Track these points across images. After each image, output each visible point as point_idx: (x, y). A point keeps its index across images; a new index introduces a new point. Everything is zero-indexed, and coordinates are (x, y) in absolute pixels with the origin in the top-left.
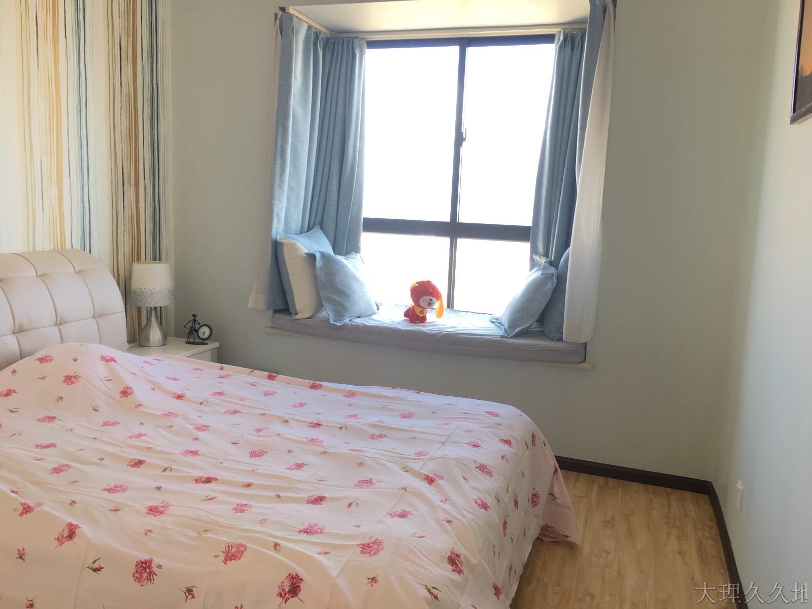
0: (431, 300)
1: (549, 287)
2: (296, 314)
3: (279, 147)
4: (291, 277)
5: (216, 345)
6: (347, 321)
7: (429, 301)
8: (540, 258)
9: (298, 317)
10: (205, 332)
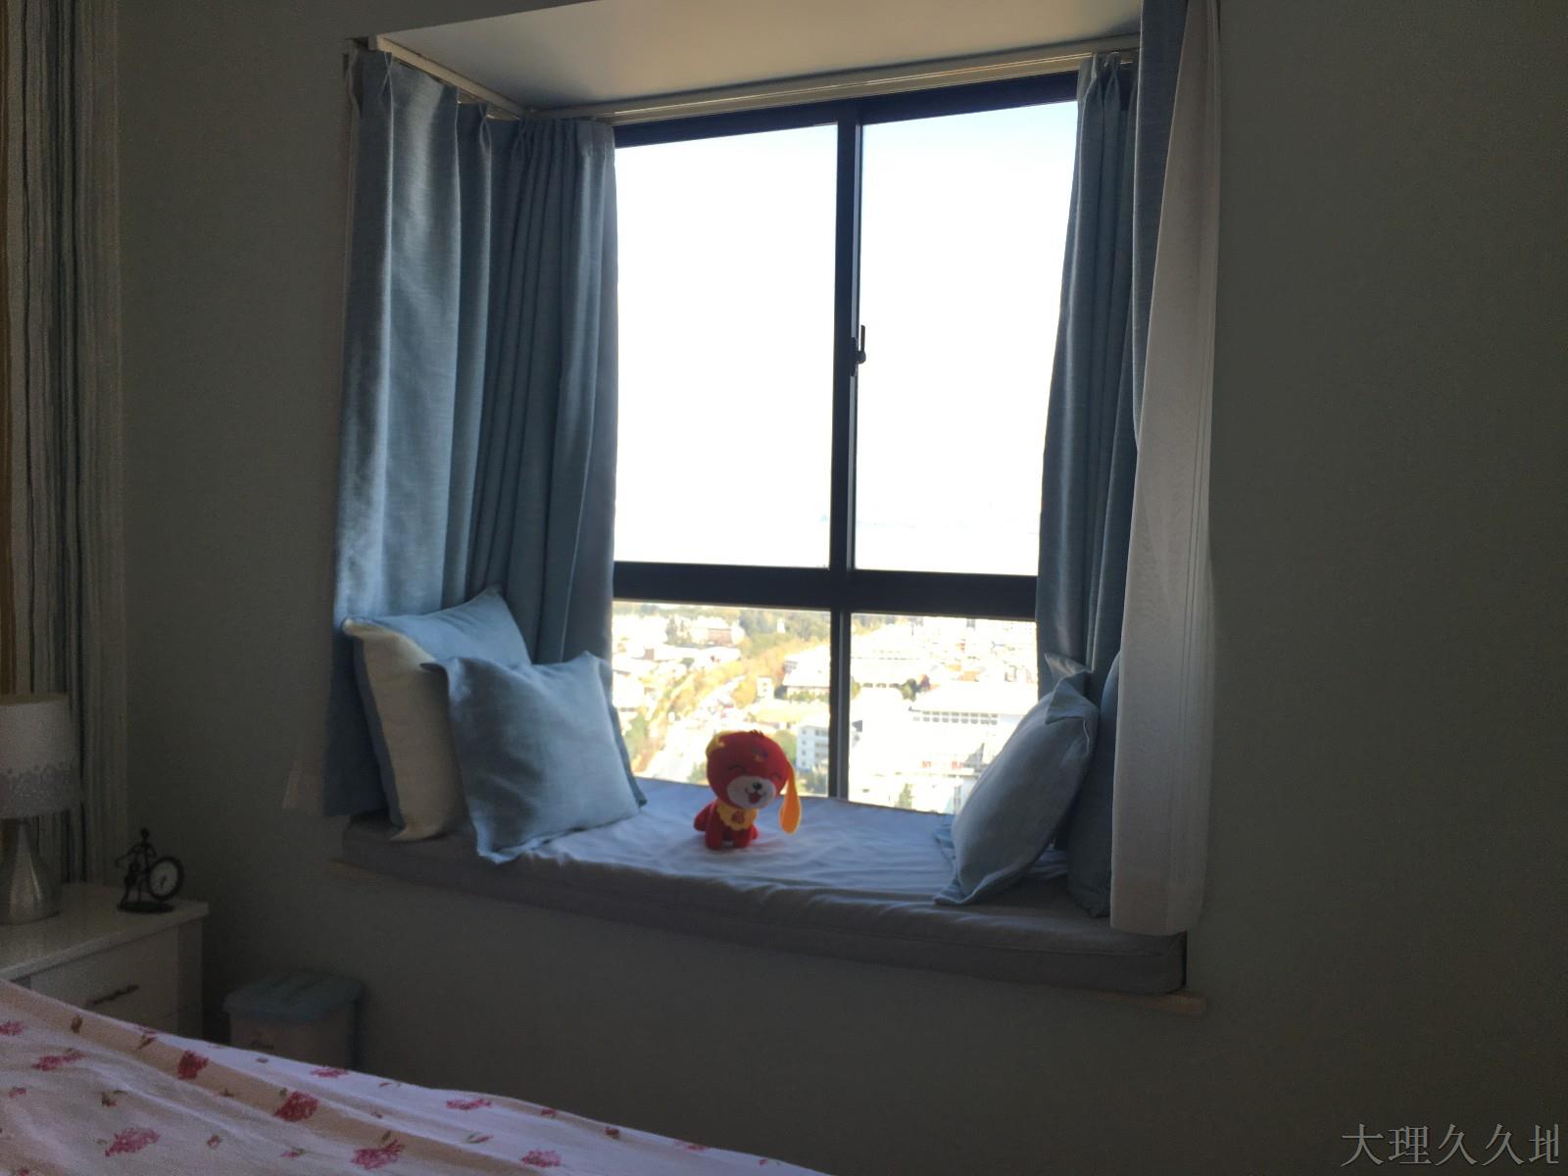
0: (758, 786)
1: (1073, 755)
2: (401, 828)
3: (353, 390)
4: (387, 728)
5: (200, 909)
6: (531, 847)
7: (752, 790)
8: (1063, 663)
9: (406, 834)
10: (165, 876)
